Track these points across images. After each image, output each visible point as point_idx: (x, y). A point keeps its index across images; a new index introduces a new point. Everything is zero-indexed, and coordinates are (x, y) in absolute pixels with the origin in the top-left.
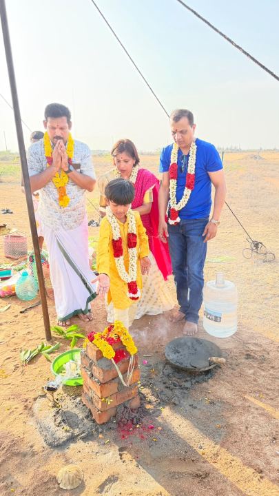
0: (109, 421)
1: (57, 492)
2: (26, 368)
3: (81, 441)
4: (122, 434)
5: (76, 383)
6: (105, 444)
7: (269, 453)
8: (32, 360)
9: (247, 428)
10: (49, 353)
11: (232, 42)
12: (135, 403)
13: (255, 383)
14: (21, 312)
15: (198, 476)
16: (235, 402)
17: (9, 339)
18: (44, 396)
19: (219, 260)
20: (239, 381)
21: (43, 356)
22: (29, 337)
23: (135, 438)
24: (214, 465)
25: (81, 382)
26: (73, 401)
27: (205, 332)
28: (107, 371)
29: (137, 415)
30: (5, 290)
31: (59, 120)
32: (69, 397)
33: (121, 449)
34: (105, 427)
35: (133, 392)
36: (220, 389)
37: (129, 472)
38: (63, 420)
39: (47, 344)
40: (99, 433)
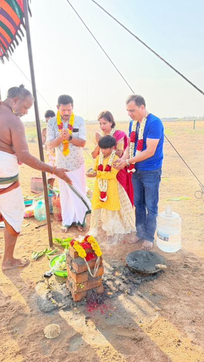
0: (82, 300)
1: (43, 339)
2: (34, 263)
3: (62, 311)
4: (89, 308)
5: (64, 274)
6: (77, 314)
7: (187, 330)
8: (38, 258)
9: (175, 312)
10: (50, 255)
11: (158, 56)
12: (100, 290)
13: (187, 284)
14: (36, 228)
15: (135, 339)
16: (170, 296)
17: (26, 244)
18: (43, 281)
19: (178, 199)
20: (176, 282)
21: (46, 257)
22: (39, 244)
23: (97, 312)
24: (148, 334)
25: (66, 274)
26: (61, 285)
27: (158, 248)
28: (81, 265)
29: (101, 298)
30: (27, 213)
31: (67, 105)
32: (58, 283)
33: (87, 318)
34: (79, 303)
35: (99, 282)
36: (161, 286)
37: (90, 332)
38: (53, 297)
39: (49, 249)
40: (74, 307)
